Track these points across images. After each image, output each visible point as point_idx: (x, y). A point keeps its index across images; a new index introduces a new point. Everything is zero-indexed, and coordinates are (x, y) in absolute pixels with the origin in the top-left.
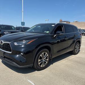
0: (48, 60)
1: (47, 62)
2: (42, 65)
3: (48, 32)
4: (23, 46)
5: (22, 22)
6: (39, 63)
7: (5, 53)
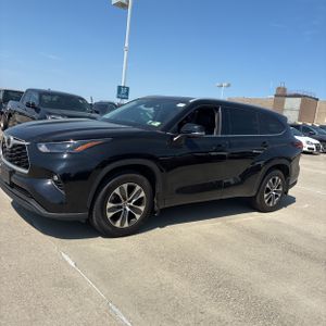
0: (142, 208)
1: (138, 217)
2: (119, 222)
3: (157, 124)
4: (65, 156)
5: (120, 88)
6: (110, 215)
7: (14, 171)
